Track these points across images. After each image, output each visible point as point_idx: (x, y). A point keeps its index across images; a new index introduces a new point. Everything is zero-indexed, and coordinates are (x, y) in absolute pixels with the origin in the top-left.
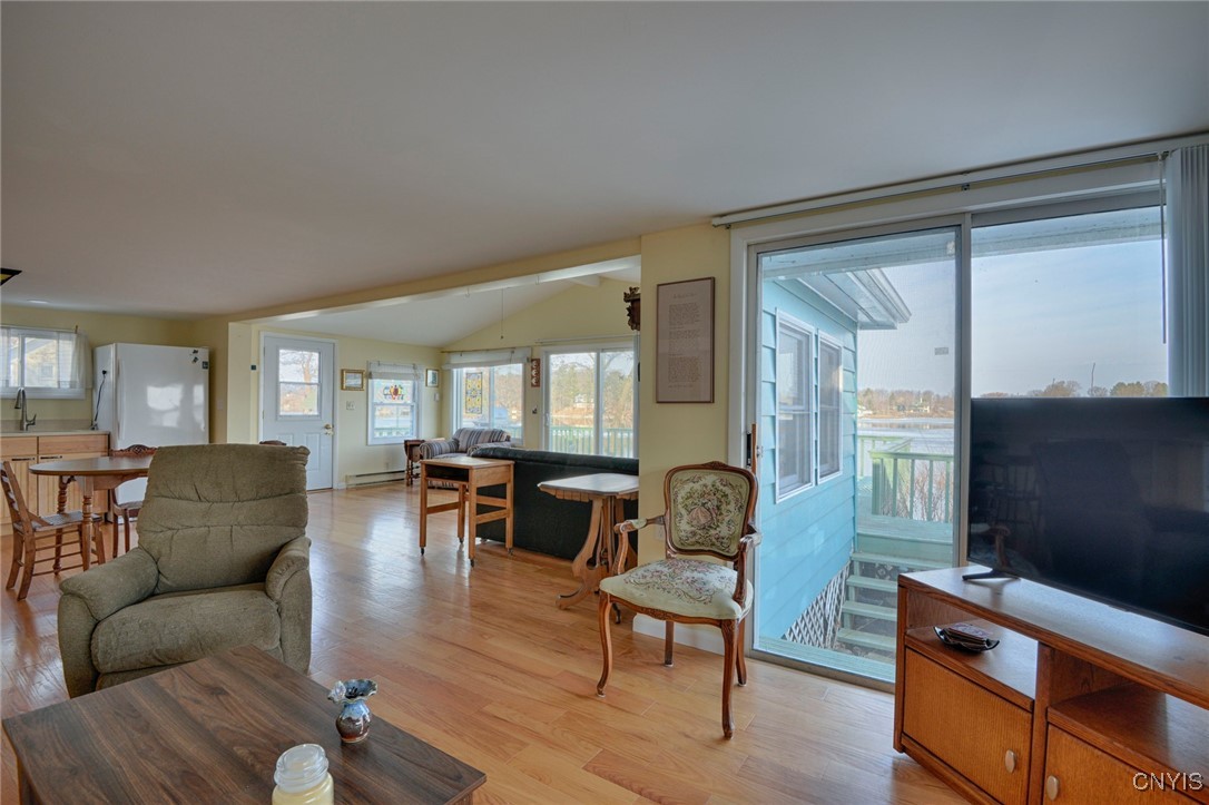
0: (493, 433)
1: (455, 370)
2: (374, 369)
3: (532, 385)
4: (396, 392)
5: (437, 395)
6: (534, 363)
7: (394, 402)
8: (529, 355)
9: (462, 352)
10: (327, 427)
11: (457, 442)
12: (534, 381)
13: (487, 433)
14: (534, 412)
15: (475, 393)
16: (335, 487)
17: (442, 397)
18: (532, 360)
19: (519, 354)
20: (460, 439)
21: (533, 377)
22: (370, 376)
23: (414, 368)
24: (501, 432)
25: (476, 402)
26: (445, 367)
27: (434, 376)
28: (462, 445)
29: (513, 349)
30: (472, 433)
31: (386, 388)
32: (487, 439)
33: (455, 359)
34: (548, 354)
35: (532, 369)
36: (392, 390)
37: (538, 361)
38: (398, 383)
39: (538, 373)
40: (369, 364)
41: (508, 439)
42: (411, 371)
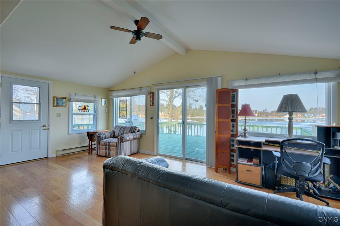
0: (132, 128)
1: (114, 99)
2: (72, 97)
3: (151, 105)
4: (85, 108)
5: (106, 110)
6: (152, 95)
7: (84, 113)
8: (149, 91)
9: (117, 91)
10: (44, 126)
11: (114, 132)
12: (151, 103)
13: (128, 128)
14: (152, 118)
15: (123, 109)
16: (49, 156)
17: (109, 111)
18: (150, 93)
19: (143, 90)
20: (116, 131)
21: (151, 101)
22: (70, 100)
23: (95, 97)
24: (135, 128)
25: (123, 113)
26: (110, 97)
27: (105, 101)
28: (117, 134)
29: (141, 88)
30: (122, 127)
31: (80, 106)
32: (128, 131)
33: (115, 94)
34: (158, 90)
35: (151, 97)
36: (83, 108)
37: (153, 93)
38: (86, 104)
39: (153, 100)
40: (70, 94)
41: (139, 131)
42: (93, 99)
